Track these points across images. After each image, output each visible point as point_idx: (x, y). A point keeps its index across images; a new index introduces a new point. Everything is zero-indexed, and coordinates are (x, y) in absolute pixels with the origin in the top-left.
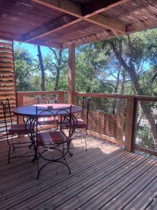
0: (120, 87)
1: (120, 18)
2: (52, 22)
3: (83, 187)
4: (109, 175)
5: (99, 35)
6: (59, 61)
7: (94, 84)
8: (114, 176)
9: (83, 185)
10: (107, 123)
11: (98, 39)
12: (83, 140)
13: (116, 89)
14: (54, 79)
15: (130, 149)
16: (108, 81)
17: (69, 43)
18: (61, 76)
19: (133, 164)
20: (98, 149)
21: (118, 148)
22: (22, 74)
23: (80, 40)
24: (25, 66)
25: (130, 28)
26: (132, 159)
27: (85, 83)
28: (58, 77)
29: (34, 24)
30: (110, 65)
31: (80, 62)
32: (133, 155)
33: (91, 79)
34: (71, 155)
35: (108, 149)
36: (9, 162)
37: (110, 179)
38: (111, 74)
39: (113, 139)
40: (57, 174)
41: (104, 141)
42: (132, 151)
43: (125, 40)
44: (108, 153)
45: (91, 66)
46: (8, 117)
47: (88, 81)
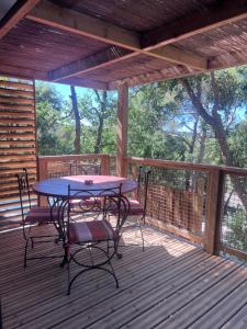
0: (198, 145)
1: (198, 49)
2: (94, 55)
3: (137, 310)
4: (178, 292)
5: (165, 71)
6: (103, 105)
7: (156, 140)
8: (187, 294)
9: (138, 306)
10: (177, 203)
11: (163, 77)
12: (139, 232)
13: (192, 148)
14: (95, 132)
15: (212, 250)
16: (179, 134)
17: (119, 82)
18: (105, 127)
19: (216, 274)
20: (162, 249)
21: (193, 247)
22: (46, 124)
23: (135, 78)
24: (51, 113)
25: (214, 62)
26: (215, 267)
27: (142, 139)
28: (100, 129)
29: (67, 57)
30: (182, 110)
31: (136, 106)
32: (217, 259)
33: (152, 133)
34: (120, 257)
35: (177, 249)
36: (25, 266)
37: (180, 298)
38: (183, 123)
39: (184, 232)
40: (98, 287)
41: (172, 235)
42: (216, 253)
43: (207, 77)
44: (177, 254)
45: (153, 112)
46: (25, 194)
47: (148, 136)
